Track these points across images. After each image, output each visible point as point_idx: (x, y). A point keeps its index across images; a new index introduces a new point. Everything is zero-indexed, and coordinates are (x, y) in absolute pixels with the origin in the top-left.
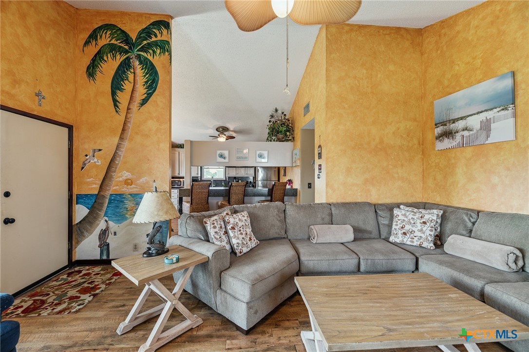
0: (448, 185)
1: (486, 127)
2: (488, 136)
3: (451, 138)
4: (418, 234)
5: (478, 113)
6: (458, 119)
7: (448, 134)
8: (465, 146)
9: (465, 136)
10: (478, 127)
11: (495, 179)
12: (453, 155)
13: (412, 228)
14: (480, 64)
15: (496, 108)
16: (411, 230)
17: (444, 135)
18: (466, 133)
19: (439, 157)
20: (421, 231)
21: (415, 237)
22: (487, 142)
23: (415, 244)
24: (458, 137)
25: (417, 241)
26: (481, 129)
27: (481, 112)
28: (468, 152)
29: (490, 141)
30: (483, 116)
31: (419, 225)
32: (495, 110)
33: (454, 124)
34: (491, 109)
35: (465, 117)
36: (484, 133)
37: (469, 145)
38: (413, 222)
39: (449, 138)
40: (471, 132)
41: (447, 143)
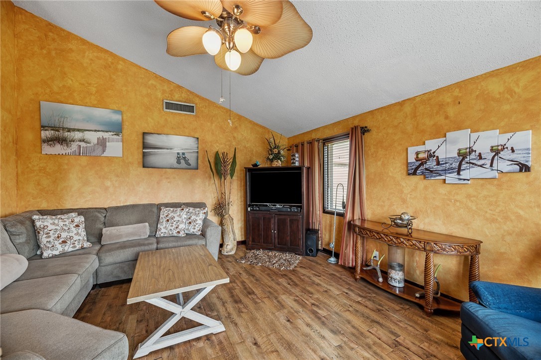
0: (59, 189)
1: (102, 143)
2: (104, 151)
3: (66, 145)
4: (76, 238)
5: (95, 131)
6: (74, 130)
7: (63, 141)
8: (81, 154)
9: (82, 146)
10: (96, 142)
11: (108, 183)
12: (66, 162)
13: (68, 234)
14: (94, 92)
15: (110, 132)
16: (68, 237)
17: (55, 140)
18: (83, 144)
19: (45, 161)
20: (77, 234)
21: (75, 241)
22: (102, 155)
23: (77, 248)
24: (74, 146)
25: (78, 244)
26: (98, 144)
27: (99, 131)
28: (84, 160)
29: (105, 154)
30: (100, 135)
31: (73, 229)
32: (110, 133)
33: (69, 133)
34: (107, 132)
35: (82, 130)
36: (101, 148)
37: (85, 154)
38: (67, 228)
39: (62, 144)
40: (88, 145)
41: (58, 149)
